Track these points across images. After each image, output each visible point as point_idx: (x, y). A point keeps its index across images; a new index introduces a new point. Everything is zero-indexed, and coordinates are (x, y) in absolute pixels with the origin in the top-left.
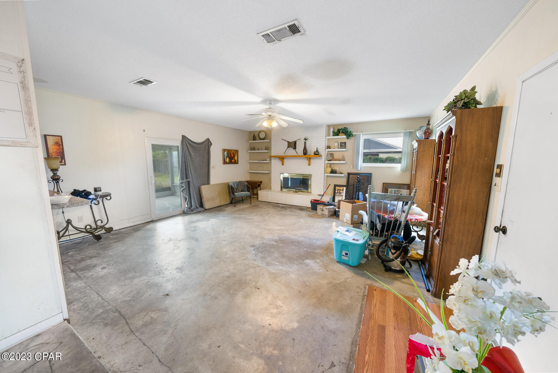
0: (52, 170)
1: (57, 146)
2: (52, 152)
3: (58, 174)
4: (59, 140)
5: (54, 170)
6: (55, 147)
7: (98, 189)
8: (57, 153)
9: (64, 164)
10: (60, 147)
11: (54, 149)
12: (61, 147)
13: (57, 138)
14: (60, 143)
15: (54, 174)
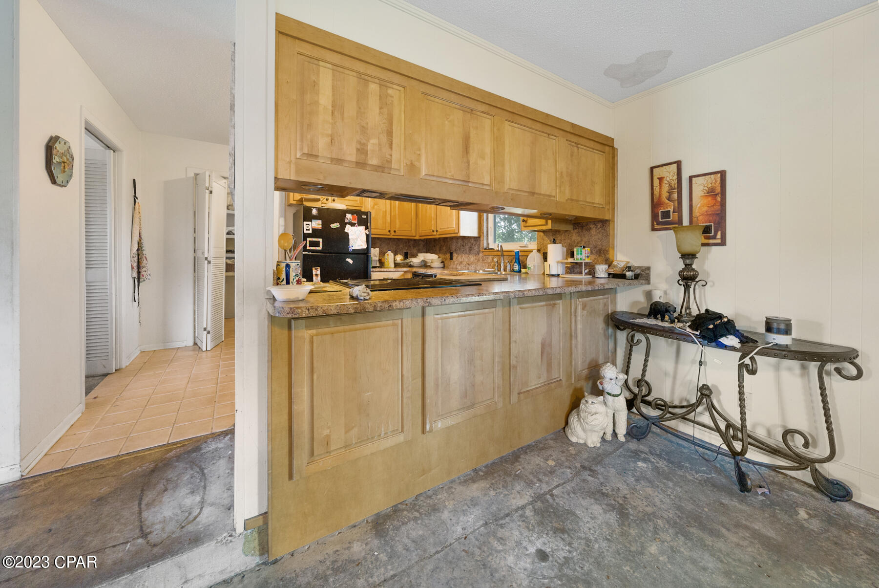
0: (684, 256)
1: (710, 199)
2: (698, 214)
3: (694, 266)
4: (716, 181)
5: (688, 257)
6: (705, 201)
7: (775, 325)
8: (707, 215)
9: (719, 241)
10: (716, 200)
11: (703, 206)
12: (719, 199)
13: (713, 178)
14: (718, 189)
15: (686, 265)
